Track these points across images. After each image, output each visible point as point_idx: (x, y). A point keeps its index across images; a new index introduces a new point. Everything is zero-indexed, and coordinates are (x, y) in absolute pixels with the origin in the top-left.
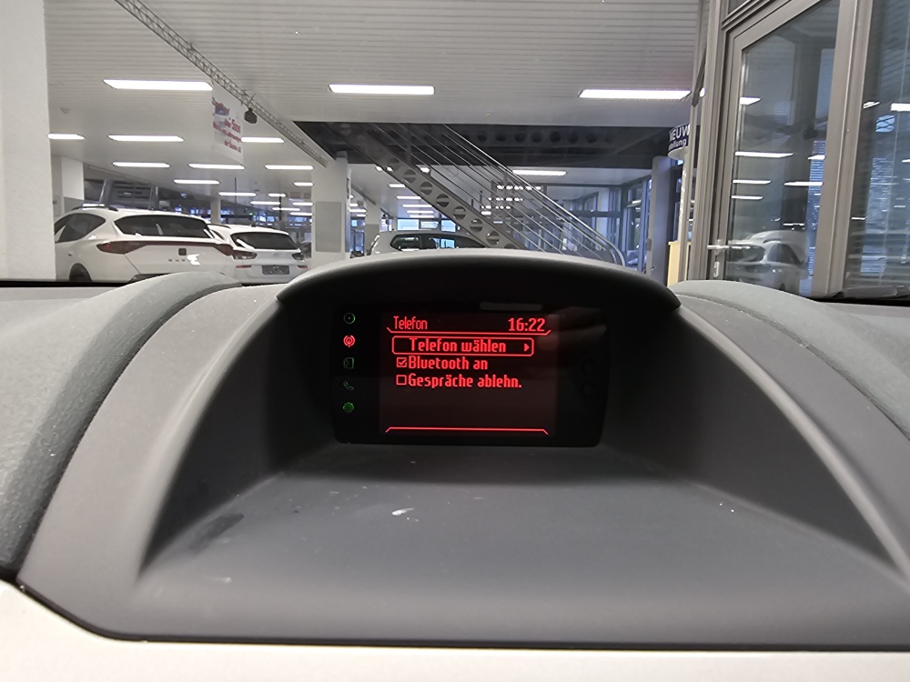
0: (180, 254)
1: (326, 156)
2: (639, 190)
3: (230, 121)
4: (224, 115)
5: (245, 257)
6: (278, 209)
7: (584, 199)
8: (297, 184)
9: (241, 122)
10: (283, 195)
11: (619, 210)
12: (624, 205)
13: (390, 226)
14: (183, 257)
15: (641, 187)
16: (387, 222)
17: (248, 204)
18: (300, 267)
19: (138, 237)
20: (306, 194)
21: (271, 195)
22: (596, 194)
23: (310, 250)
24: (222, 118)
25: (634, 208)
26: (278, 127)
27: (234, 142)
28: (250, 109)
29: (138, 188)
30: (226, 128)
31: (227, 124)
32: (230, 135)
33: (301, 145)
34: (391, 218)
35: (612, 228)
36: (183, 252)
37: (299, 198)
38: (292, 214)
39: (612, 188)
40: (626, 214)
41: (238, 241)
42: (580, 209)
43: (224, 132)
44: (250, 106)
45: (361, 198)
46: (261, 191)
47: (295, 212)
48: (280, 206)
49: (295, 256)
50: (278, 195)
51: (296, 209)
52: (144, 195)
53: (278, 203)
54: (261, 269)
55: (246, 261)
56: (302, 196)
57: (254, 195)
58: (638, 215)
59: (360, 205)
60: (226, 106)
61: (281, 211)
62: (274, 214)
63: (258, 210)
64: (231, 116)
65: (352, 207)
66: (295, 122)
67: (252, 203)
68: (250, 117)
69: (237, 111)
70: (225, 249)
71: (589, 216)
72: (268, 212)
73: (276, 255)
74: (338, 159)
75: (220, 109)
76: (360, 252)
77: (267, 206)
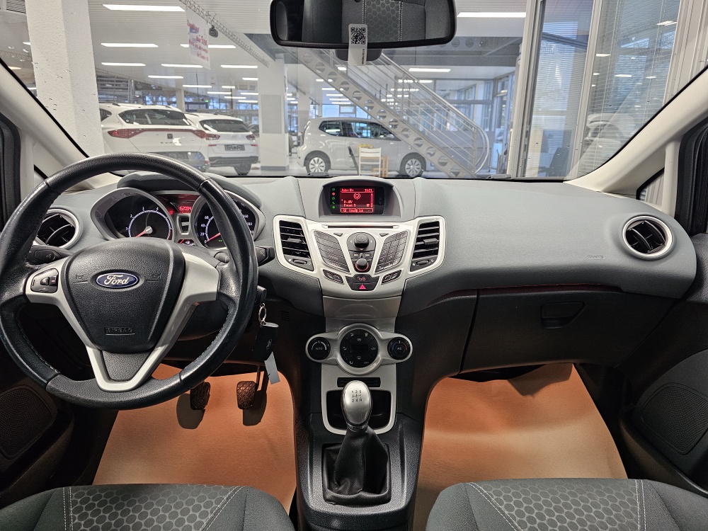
0: (169, 138)
1: (267, 58)
2: (506, 82)
3: (200, 38)
4: (195, 33)
5: (211, 138)
6: (230, 97)
7: (466, 90)
8: (244, 79)
9: (208, 37)
10: (234, 87)
11: (491, 99)
12: (494, 96)
13: (317, 111)
14: (170, 140)
15: (508, 80)
16: (315, 108)
17: (204, 94)
18: (252, 145)
19: (136, 126)
20: (252, 87)
21: (223, 87)
22: (475, 86)
23: (258, 131)
24: (195, 35)
25: (502, 97)
26: (232, 38)
27: (203, 53)
28: (213, 27)
29: (117, 81)
30: (198, 43)
31: (198, 40)
32: (200, 48)
33: (249, 51)
34: (316, 104)
35: (485, 114)
36: (170, 137)
37: (246, 89)
38: (239, 101)
39: (486, 80)
40: (497, 101)
41: (205, 126)
42: (463, 98)
43: (196, 46)
44: (213, 24)
45: (295, 90)
46: (216, 85)
47: (241, 99)
48: (231, 95)
49: (249, 137)
50: (229, 87)
51: (243, 98)
52: (122, 86)
53: (230, 93)
54: (223, 147)
55: (212, 141)
56: (248, 88)
57: (210, 87)
58: (504, 103)
59: (294, 95)
60: (197, 25)
61: (232, 99)
62: (225, 101)
63: (212, 98)
64: (201, 33)
65: (289, 97)
66: (246, 34)
67: (209, 93)
68: (213, 32)
69: (204, 29)
70: (200, 134)
71: (468, 104)
72: (221, 100)
73: (234, 137)
74: (277, 60)
75: (193, 29)
76: (294, 132)
77: (219, 95)
